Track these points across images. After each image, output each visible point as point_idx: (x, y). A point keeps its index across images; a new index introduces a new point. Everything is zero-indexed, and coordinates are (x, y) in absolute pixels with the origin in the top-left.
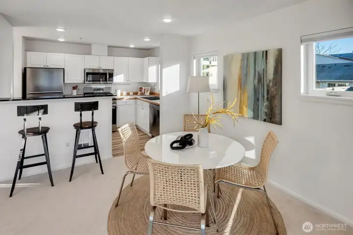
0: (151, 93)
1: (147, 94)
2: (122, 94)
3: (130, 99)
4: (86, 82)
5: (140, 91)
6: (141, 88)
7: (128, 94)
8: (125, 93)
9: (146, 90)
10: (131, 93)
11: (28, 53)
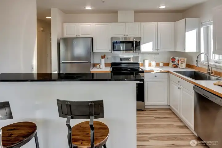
0: (188, 66)
1: (183, 67)
2: (150, 65)
3: (161, 72)
4: (113, 52)
5: (172, 62)
6: (173, 59)
7: (158, 65)
8: (154, 63)
9: (180, 62)
10: (161, 64)
11: (65, 24)
